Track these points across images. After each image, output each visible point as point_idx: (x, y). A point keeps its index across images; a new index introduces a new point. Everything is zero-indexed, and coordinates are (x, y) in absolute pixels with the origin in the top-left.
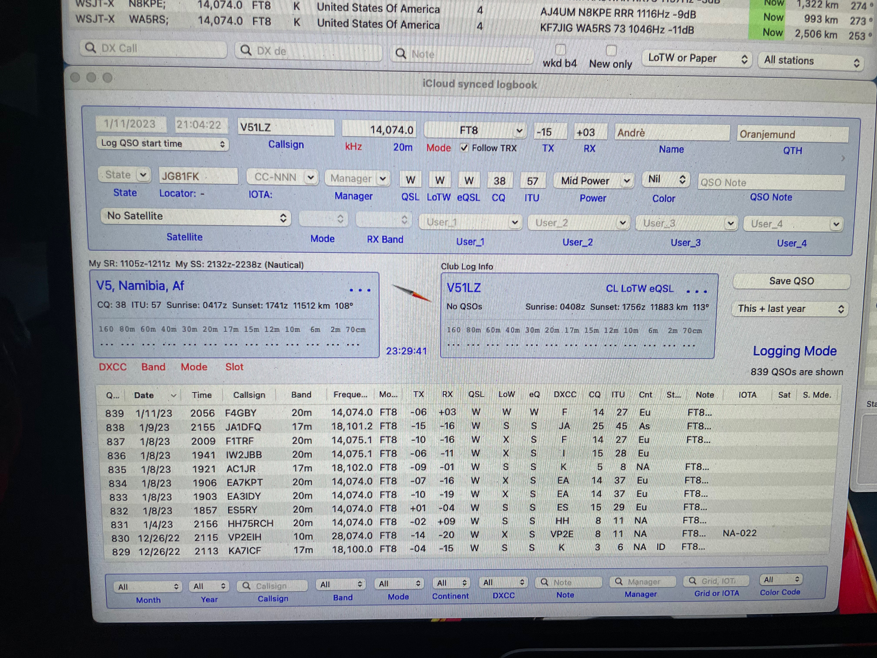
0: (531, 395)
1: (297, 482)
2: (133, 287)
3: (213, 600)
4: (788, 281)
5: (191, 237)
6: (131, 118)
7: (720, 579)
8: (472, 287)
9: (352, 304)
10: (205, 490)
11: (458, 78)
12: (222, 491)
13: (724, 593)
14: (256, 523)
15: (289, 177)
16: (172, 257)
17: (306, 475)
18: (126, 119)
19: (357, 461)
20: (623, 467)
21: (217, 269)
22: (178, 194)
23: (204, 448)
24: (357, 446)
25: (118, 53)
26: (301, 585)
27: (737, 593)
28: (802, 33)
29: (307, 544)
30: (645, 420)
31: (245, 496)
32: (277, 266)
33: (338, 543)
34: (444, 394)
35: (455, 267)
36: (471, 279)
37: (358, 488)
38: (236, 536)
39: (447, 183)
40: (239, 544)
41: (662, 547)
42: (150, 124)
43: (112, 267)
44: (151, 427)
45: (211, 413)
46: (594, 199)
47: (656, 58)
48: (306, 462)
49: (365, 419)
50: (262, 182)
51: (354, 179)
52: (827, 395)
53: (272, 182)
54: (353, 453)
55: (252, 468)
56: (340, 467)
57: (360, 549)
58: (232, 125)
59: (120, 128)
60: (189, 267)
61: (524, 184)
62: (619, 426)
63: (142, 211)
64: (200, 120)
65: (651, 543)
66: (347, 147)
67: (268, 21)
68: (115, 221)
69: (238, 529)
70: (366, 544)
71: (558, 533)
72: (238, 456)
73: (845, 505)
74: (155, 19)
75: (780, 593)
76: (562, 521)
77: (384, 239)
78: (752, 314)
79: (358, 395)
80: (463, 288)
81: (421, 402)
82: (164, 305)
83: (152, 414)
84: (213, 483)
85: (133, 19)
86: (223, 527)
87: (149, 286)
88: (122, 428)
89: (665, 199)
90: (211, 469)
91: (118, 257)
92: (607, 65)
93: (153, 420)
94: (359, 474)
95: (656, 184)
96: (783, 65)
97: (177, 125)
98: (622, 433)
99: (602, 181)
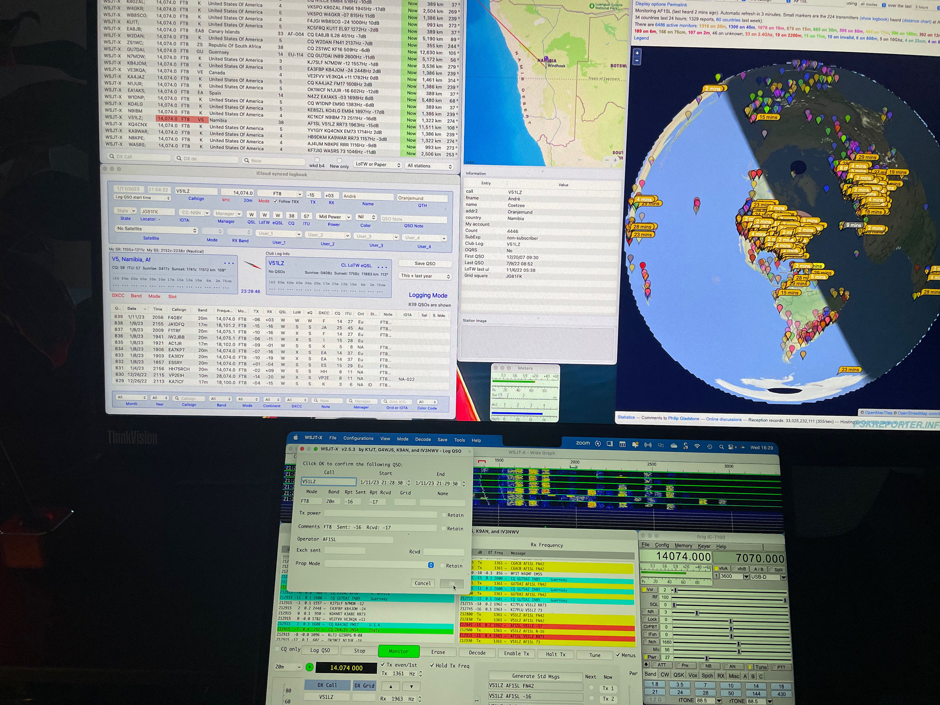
0: (308, 313)
1: (200, 350)
2: (128, 260)
3: (161, 405)
4: (423, 264)
5: (154, 238)
6: (129, 186)
7: (398, 401)
8: (280, 263)
9: (225, 269)
10: (159, 353)
11: (272, 171)
12: (166, 354)
13: (400, 408)
14: (182, 369)
15: (198, 213)
16: (145, 247)
17: (204, 347)
18: (127, 187)
19: (227, 341)
20: (351, 347)
21: (165, 252)
22: (149, 220)
23: (158, 333)
24: (228, 334)
25: (124, 159)
26: (202, 399)
27: (406, 408)
28: (424, 154)
29: (205, 379)
30: (361, 325)
31: (177, 356)
32: (192, 252)
33: (219, 379)
34: (268, 311)
35: (272, 254)
36: (280, 259)
37: (229, 354)
38: (173, 375)
39: (268, 216)
40: (174, 378)
41: (371, 385)
42: (137, 189)
43: (119, 251)
44: (134, 323)
45: (162, 317)
46: (334, 225)
47: (360, 164)
48: (205, 341)
49: (232, 322)
50: (186, 215)
51: (226, 214)
52: (444, 316)
53: (190, 215)
54: (226, 338)
55: (180, 343)
56: (220, 344)
57: (229, 382)
58: (173, 190)
59: (124, 191)
60: (153, 252)
61: (303, 218)
62: (349, 328)
63: (133, 227)
64: (159, 188)
65: (365, 383)
66: (223, 200)
67: (189, 146)
68: (121, 231)
69: (174, 372)
70: (232, 380)
71: (322, 377)
72: (174, 337)
73: (456, 368)
74: (140, 145)
75: (427, 409)
76: (324, 371)
77: (240, 240)
78: (407, 278)
79: (228, 311)
80: (276, 263)
81: (257, 315)
82: (142, 268)
83: (135, 317)
84: (162, 350)
85: (130, 144)
86: (167, 371)
87: (135, 259)
88: (122, 323)
89: (366, 226)
90: (161, 343)
91: (121, 246)
92: (338, 167)
93: (135, 320)
94: (229, 348)
95: (362, 219)
96: (416, 168)
97: (149, 189)
98: (350, 331)
99: (338, 217)
